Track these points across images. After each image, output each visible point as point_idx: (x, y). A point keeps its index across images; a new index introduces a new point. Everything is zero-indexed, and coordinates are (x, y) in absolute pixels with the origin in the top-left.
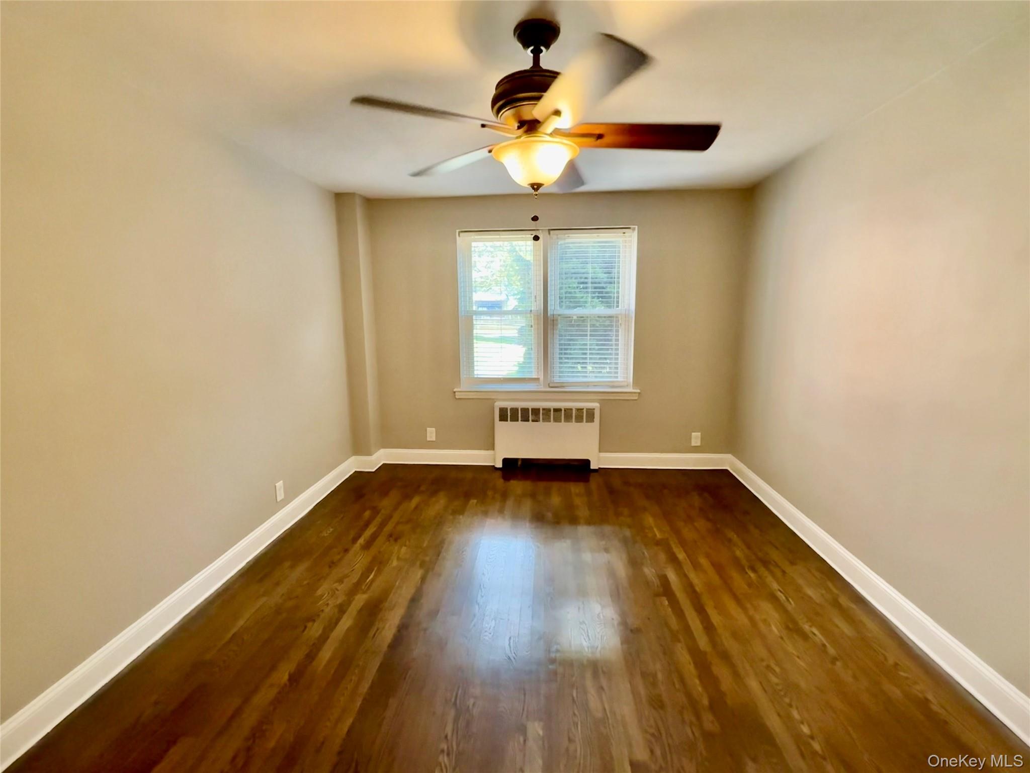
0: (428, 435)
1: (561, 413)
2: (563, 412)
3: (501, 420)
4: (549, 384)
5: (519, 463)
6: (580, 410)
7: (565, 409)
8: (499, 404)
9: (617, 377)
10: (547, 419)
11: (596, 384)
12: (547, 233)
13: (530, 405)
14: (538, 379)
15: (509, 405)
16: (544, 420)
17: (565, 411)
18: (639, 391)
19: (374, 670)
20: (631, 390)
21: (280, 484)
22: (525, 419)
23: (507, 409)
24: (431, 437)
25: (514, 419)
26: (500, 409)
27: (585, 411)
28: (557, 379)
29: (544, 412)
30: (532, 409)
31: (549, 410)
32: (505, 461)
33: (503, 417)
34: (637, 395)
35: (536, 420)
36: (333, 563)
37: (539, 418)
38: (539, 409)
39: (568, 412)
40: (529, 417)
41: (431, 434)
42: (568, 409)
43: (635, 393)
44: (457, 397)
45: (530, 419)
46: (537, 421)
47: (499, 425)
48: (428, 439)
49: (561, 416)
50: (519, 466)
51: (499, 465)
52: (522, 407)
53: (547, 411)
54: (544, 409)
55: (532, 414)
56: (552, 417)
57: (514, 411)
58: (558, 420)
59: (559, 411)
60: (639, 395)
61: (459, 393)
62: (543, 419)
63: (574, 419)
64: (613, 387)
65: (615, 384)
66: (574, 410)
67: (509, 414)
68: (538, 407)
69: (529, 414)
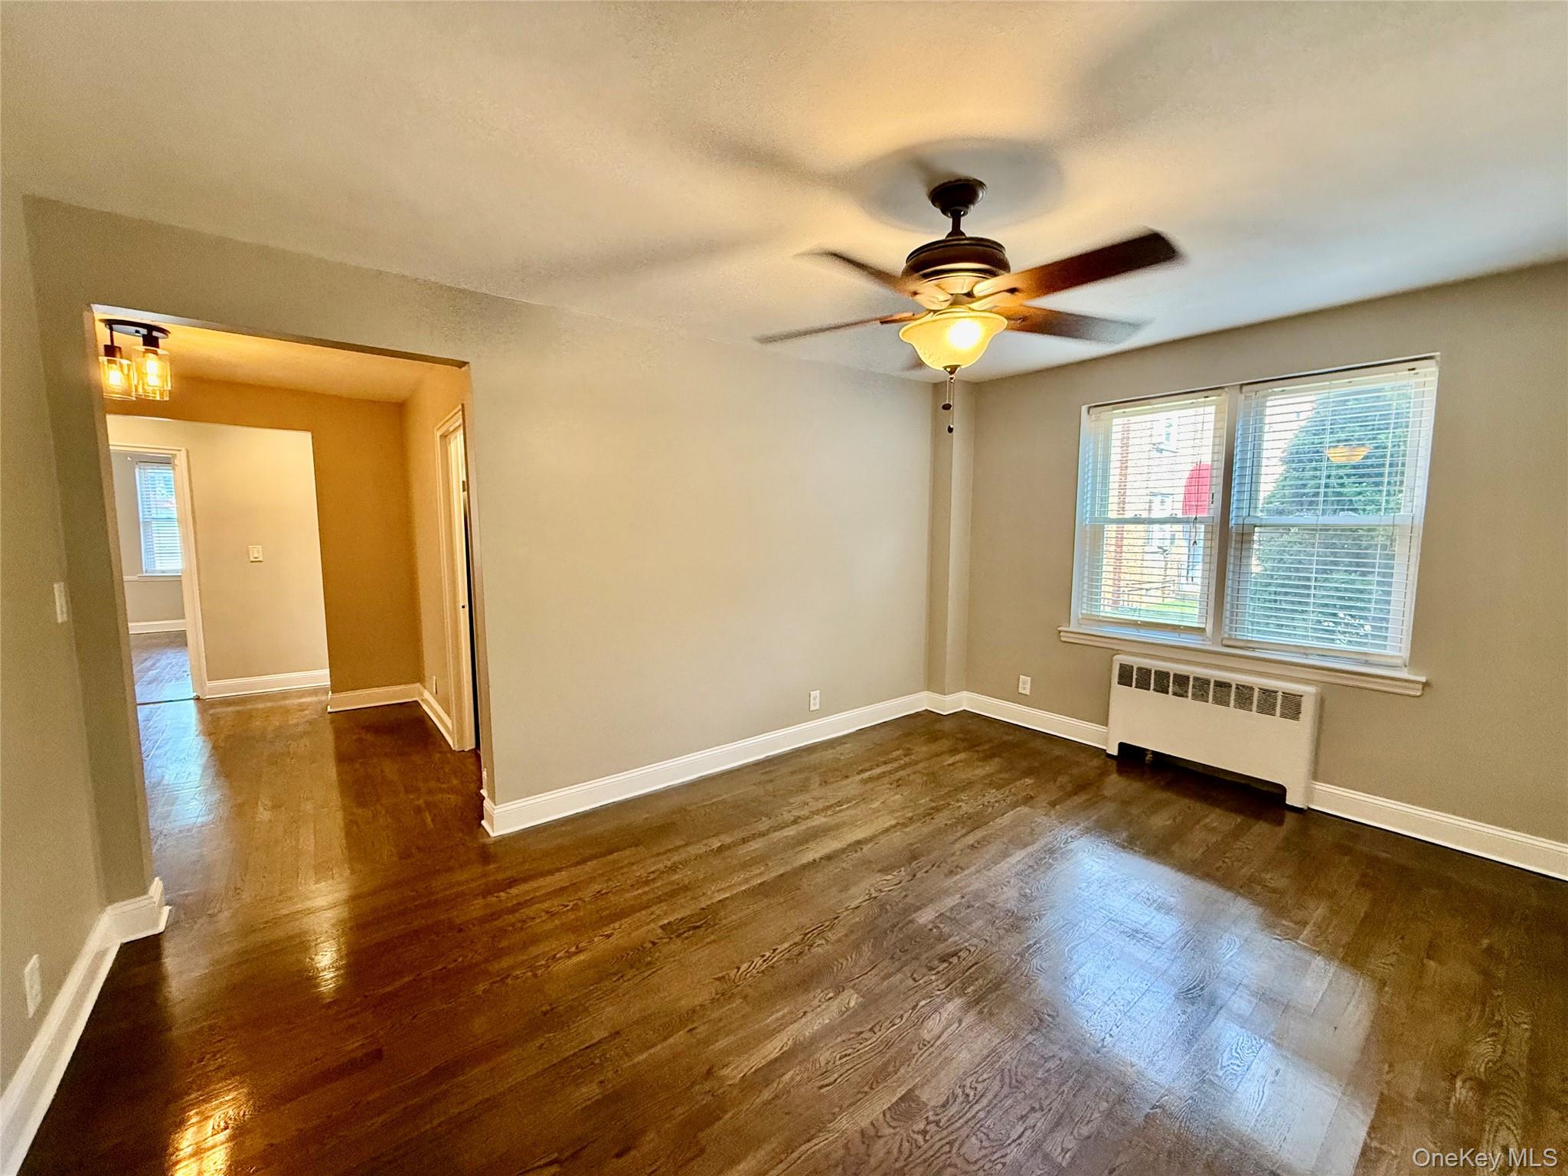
0: (1021, 684)
1: (1230, 692)
2: (1235, 689)
3: (1121, 683)
4: (1221, 640)
5: (1149, 757)
6: (1269, 693)
7: (1237, 685)
8: (1120, 659)
9: (1384, 647)
10: (1201, 695)
11: (1338, 654)
12: (1238, 390)
13: (1173, 668)
14: (1203, 630)
15: (1137, 662)
16: (1195, 697)
17: (1237, 688)
18: (1423, 679)
19: (774, 874)
20: (1404, 674)
21: (815, 694)
22: (1162, 689)
23: (1132, 667)
24: (1024, 689)
25: (1143, 684)
26: (1121, 665)
27: (1280, 694)
28: (1239, 635)
29: (1197, 683)
30: (1176, 675)
31: (1207, 682)
32: (1123, 746)
33: (1125, 676)
34: (1420, 687)
35: (1182, 694)
36: (825, 782)
37: (1187, 692)
38: (1188, 678)
39: (1245, 693)
40: (1168, 686)
41: (1025, 685)
42: (1243, 686)
43: (1417, 682)
44: (1063, 639)
45: (1171, 690)
46: (1182, 696)
47: (1118, 690)
48: (1021, 690)
49: (1229, 695)
50: (1148, 761)
51: (1114, 751)
52: (1157, 669)
53: (1202, 683)
54: (1196, 679)
55: (1174, 684)
56: (1211, 694)
57: (1144, 673)
58: (1221, 701)
59: (1225, 687)
60: (1423, 689)
61: (1065, 634)
62: (1193, 695)
63: (1254, 708)
64: (1367, 663)
65: (1370, 659)
66: (1257, 690)
67: (1135, 677)
68: (1186, 674)
69: (1168, 682)
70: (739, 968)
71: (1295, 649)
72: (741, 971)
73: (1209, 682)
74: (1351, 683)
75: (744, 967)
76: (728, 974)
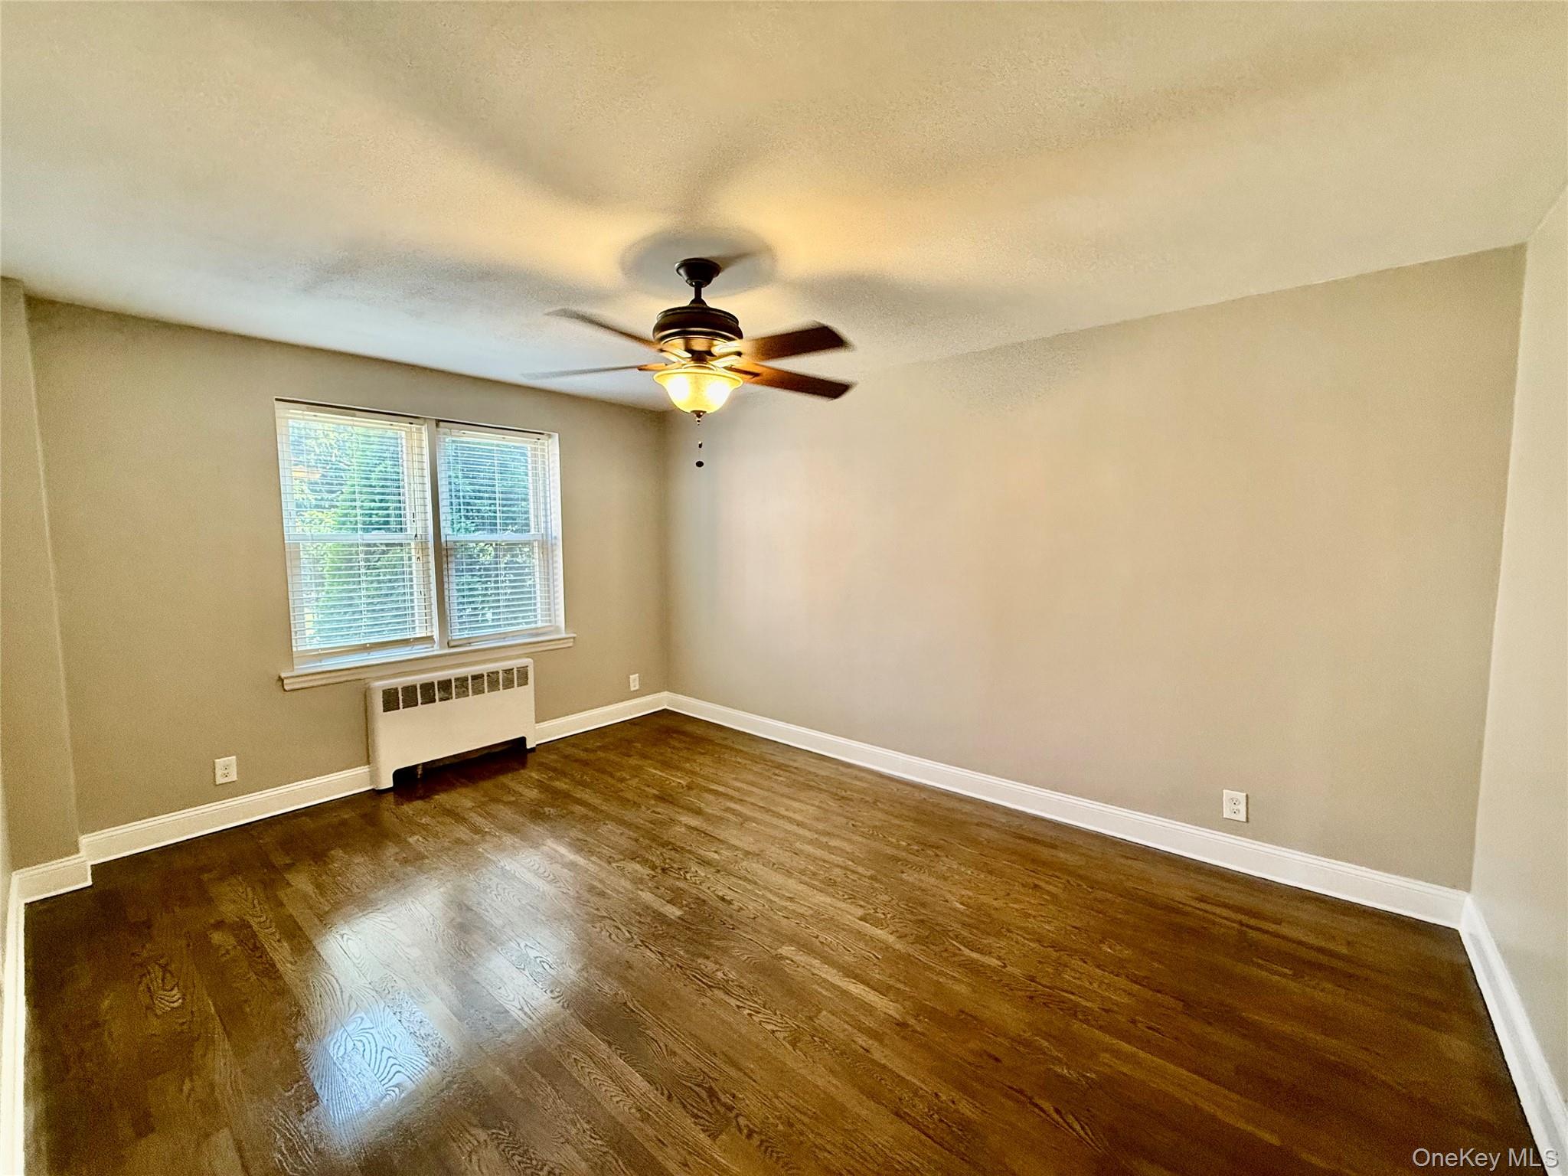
0: (219, 773)
1: (483, 681)
2: (486, 678)
3: (386, 710)
4: (448, 643)
5: (420, 771)
6: (508, 671)
7: (487, 673)
8: (380, 685)
9: (536, 622)
10: (463, 692)
11: (515, 634)
13: (435, 676)
14: (430, 638)
15: (399, 682)
16: (458, 695)
17: (488, 676)
18: (573, 635)
20: (564, 635)
22: (429, 699)
23: (396, 689)
24: (226, 775)
25: (410, 702)
26: (383, 691)
27: (515, 671)
28: (458, 635)
29: (458, 683)
30: (439, 683)
31: (466, 679)
32: (398, 774)
33: (391, 701)
34: (572, 640)
35: (446, 698)
37: (451, 693)
38: (449, 681)
39: (493, 678)
40: (434, 695)
41: (227, 769)
42: (492, 673)
43: (570, 638)
44: (287, 687)
45: (437, 698)
46: (448, 699)
47: (383, 717)
48: (220, 781)
49: (483, 684)
50: (419, 777)
51: (387, 784)
52: (421, 682)
53: (462, 681)
54: (457, 680)
55: (439, 690)
56: (470, 687)
57: (409, 691)
58: (478, 691)
59: (481, 678)
61: (290, 682)
62: (456, 694)
63: (501, 687)
64: (537, 635)
65: (540, 631)
66: (501, 672)
67: (401, 698)
68: (448, 678)
69: (434, 691)
70: (773, 1032)
71: (499, 636)
72: (775, 1028)
73: (467, 678)
74: (540, 649)
75: (770, 1027)
76: (784, 1038)
